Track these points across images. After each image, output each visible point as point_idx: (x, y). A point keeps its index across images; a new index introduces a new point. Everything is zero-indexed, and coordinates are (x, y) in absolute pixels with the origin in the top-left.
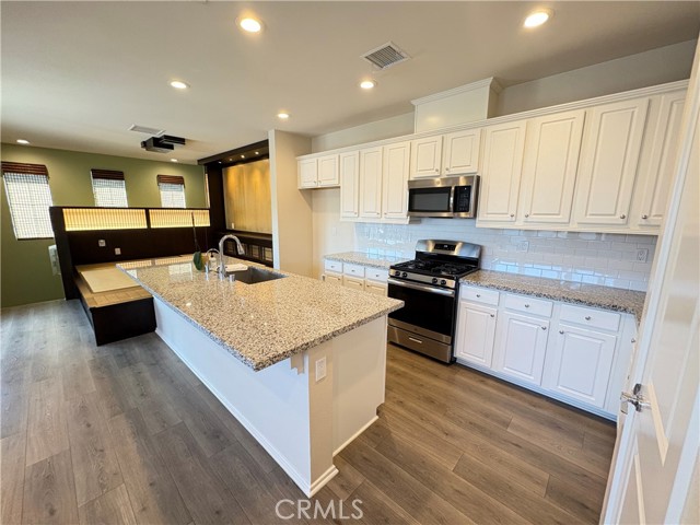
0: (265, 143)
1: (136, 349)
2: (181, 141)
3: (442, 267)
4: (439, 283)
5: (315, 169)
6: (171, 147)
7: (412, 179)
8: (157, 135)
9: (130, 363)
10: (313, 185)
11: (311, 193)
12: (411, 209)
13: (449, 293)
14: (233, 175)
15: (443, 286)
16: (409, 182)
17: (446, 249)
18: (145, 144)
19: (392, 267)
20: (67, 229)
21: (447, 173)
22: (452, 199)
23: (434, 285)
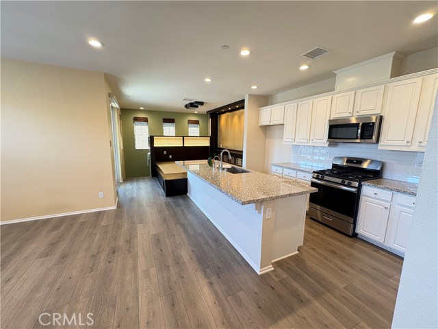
0: (243, 101)
1: (180, 201)
2: (202, 103)
3: (350, 174)
4: (346, 183)
5: (269, 115)
6: (197, 107)
7: (332, 119)
8: (192, 102)
9: (179, 206)
10: (268, 124)
11: (266, 128)
12: (330, 137)
13: (353, 190)
14: (223, 118)
15: (349, 185)
16: (330, 121)
17: (355, 163)
18: (186, 106)
19: (314, 172)
20: (155, 146)
21: (358, 114)
22: (359, 131)
23: (343, 184)
